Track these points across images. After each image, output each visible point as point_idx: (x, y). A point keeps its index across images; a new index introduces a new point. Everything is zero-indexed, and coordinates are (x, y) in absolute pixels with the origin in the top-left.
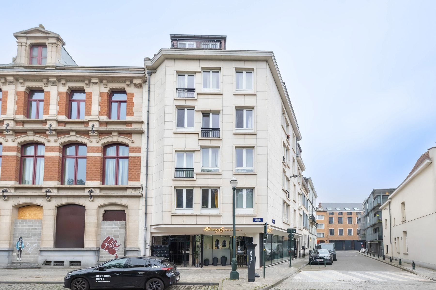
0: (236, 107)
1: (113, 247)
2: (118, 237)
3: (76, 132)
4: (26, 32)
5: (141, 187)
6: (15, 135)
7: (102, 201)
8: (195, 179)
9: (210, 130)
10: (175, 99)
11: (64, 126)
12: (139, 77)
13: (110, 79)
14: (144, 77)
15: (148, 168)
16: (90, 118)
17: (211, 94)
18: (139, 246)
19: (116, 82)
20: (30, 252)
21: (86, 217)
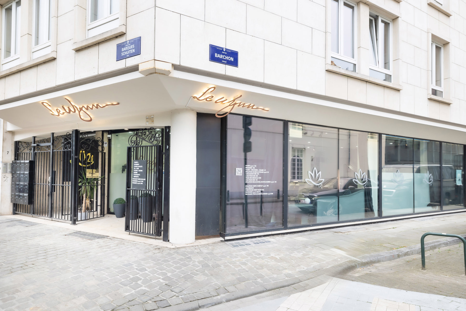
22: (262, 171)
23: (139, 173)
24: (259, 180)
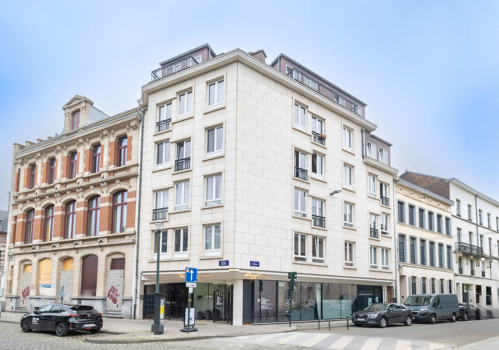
0: (206, 129)
1: (115, 297)
2: (118, 286)
3: (93, 186)
4: (69, 104)
5: (135, 233)
6: (61, 196)
7: (108, 251)
8: (167, 220)
9: (184, 161)
10: (154, 135)
11: (87, 181)
12: (133, 119)
13: (115, 128)
14: (136, 118)
15: (141, 212)
16: (102, 170)
17: (183, 120)
18: (132, 295)
19: (120, 129)
20: (67, 300)
21: (98, 266)
22: (267, 300)
23: (219, 301)
24: (266, 303)
